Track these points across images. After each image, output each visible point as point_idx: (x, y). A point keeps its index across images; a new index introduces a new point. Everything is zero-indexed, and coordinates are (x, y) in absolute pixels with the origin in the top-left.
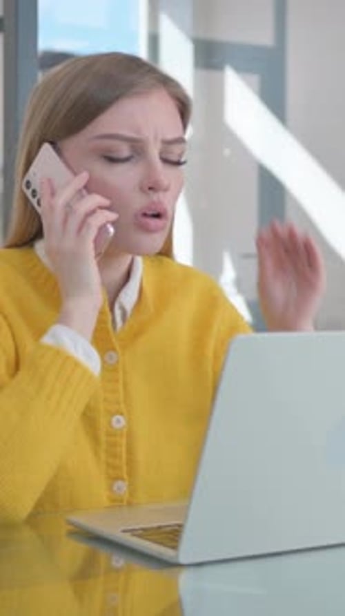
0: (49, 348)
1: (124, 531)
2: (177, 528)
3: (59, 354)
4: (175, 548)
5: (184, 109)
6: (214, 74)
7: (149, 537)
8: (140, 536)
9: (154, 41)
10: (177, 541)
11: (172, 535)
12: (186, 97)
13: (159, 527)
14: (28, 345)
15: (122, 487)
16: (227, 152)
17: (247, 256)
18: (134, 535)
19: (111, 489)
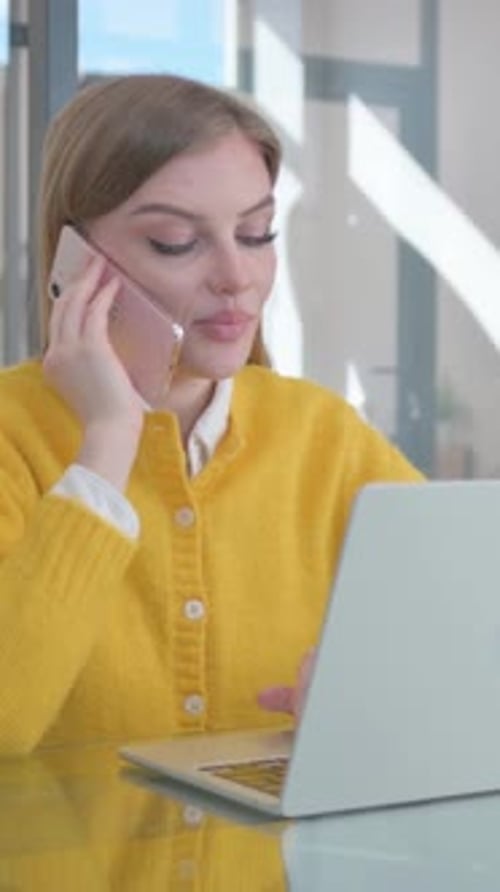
1: (205, 769)
2: (278, 764)
4: (276, 793)
6: (332, 108)
7: (239, 778)
8: (225, 777)
9: (246, 60)
10: (278, 783)
11: (273, 775)
13: (254, 764)
16: (352, 220)
17: (381, 371)
18: (217, 775)
19: (181, 707)
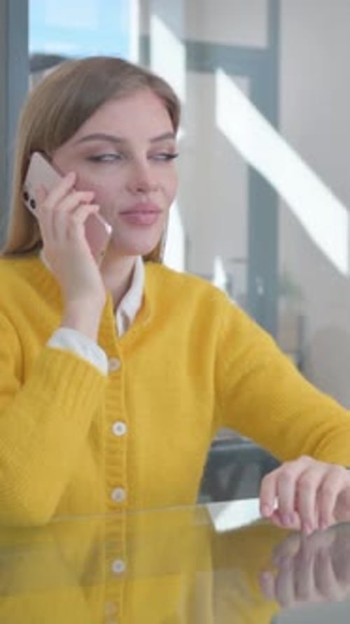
0: (58, 352)
3: (69, 357)
5: (172, 108)
6: (205, 77)
9: (145, 43)
12: (175, 97)
14: (35, 350)
15: (121, 494)
17: (237, 261)
19: (109, 496)
